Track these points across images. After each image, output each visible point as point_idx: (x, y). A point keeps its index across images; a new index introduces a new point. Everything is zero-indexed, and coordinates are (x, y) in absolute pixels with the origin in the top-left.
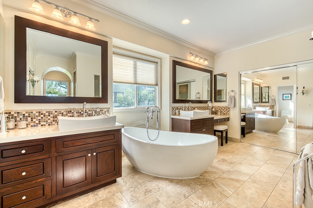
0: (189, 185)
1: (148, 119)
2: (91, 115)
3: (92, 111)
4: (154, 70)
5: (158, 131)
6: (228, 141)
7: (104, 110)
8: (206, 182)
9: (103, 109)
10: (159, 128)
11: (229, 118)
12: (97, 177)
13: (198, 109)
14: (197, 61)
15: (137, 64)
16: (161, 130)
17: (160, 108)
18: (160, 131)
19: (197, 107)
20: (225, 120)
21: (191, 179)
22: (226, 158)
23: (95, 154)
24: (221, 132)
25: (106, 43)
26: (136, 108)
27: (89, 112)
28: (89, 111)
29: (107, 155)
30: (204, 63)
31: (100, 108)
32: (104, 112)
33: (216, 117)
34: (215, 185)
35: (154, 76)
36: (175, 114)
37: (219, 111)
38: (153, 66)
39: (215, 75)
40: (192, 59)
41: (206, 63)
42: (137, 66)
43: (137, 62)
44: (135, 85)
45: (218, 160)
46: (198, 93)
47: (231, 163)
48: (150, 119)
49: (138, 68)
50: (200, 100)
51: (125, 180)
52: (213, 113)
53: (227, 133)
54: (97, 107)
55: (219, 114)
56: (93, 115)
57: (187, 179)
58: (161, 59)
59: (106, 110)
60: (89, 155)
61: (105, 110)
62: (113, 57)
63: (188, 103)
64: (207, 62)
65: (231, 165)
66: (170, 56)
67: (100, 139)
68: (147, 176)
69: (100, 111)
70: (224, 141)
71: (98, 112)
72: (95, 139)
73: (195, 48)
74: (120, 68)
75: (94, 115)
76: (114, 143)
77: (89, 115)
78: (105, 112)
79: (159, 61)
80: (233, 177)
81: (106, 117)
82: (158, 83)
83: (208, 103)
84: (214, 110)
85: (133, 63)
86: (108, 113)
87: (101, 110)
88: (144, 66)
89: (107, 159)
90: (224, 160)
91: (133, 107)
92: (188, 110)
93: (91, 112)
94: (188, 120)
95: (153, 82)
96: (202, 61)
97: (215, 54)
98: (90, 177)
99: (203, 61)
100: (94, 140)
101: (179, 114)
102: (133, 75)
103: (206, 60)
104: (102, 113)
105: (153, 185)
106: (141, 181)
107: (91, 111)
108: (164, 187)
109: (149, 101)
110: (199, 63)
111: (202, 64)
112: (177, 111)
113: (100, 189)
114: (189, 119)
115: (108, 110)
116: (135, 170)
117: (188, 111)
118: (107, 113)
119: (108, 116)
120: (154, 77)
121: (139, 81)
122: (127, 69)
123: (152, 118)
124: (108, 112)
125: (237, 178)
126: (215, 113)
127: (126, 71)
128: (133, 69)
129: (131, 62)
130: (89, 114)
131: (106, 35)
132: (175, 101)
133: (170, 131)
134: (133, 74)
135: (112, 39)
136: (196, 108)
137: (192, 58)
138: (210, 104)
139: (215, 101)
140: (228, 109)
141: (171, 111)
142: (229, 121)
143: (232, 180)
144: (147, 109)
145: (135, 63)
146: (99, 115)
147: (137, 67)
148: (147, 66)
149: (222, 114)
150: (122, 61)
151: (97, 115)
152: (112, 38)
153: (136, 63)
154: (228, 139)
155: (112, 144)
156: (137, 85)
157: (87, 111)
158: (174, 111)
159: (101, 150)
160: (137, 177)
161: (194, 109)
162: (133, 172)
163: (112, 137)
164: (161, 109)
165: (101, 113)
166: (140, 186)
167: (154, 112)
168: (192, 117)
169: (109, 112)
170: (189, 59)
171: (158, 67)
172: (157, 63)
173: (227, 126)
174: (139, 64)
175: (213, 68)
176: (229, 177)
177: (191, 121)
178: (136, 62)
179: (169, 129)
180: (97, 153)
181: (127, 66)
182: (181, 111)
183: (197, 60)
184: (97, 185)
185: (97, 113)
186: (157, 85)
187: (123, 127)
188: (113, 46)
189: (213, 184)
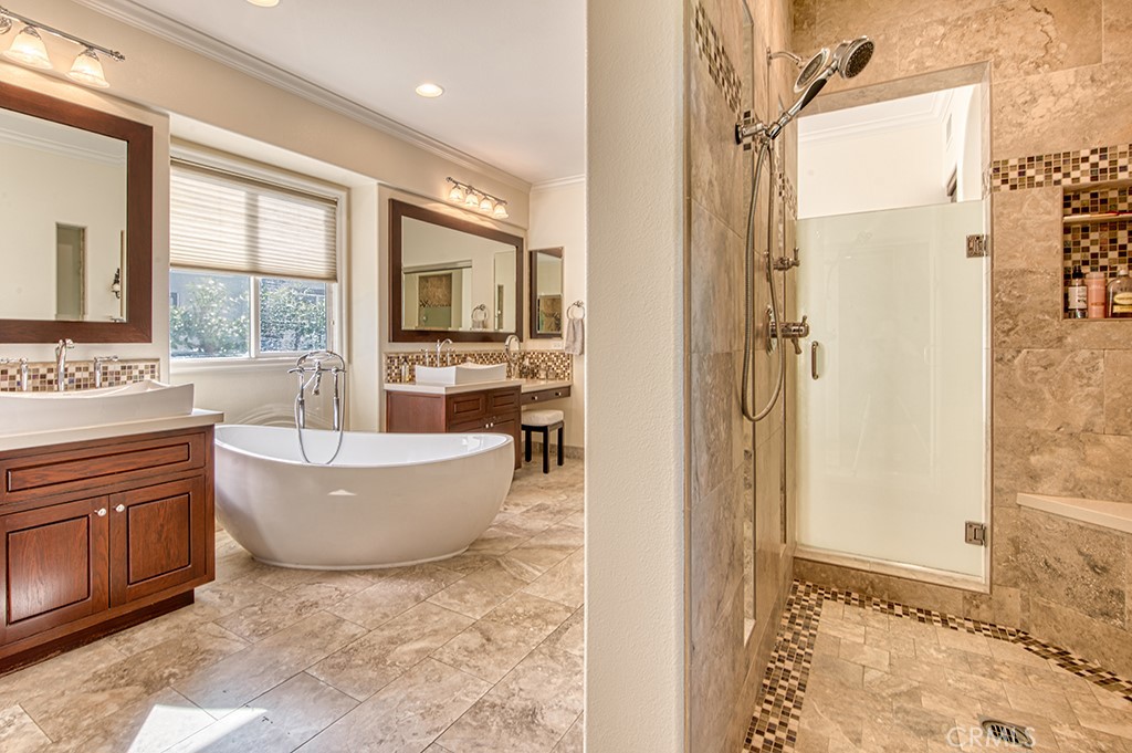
0: (431, 575)
1: (302, 396)
2: (86, 386)
3: (91, 369)
4: (323, 228)
5: (339, 433)
6: (565, 460)
7: (136, 367)
8: (482, 561)
9: (133, 364)
10: (344, 426)
11: (569, 387)
12: (128, 583)
13: (476, 362)
14: (471, 205)
15: (260, 204)
16: (348, 430)
17: (345, 359)
18: (345, 434)
19: (472, 356)
20: (557, 394)
21: (440, 561)
22: (548, 501)
23: (121, 508)
24: (544, 429)
25: (148, 130)
26: (257, 357)
27: (78, 375)
28: (78, 369)
29: (162, 512)
30: (491, 212)
31: (121, 361)
32: (136, 373)
33: (527, 386)
34: (503, 565)
35: (323, 246)
36: (399, 378)
37: (543, 366)
38: (319, 213)
39: (531, 253)
40: (452, 199)
41: (501, 212)
42: (261, 210)
43: (260, 198)
44: (252, 278)
45: (525, 509)
46: (482, 308)
47: (559, 512)
48: (310, 396)
49: (266, 219)
50: (484, 330)
51: (225, 594)
52: (524, 373)
53: (561, 432)
54: (111, 355)
55: (542, 376)
56: (94, 386)
57: (429, 563)
58: (348, 189)
59: (146, 367)
60: (102, 512)
61: (142, 366)
62: (172, 178)
63: (441, 341)
64: (504, 211)
65: (558, 516)
66: (380, 184)
67: (139, 460)
68: (301, 572)
69: (119, 369)
70: (553, 460)
71: (112, 373)
72: (122, 459)
73: (465, 164)
74: (194, 216)
75: (98, 385)
76: (190, 473)
77: (78, 387)
78: (141, 372)
79: (342, 195)
80: (553, 542)
81: (149, 390)
82: (338, 273)
83: (507, 343)
84: (527, 364)
85: (243, 200)
86: (153, 377)
87: (123, 368)
88: (285, 210)
89: (162, 526)
90: (541, 508)
91: (245, 356)
92: (444, 363)
93: (86, 375)
94: (438, 397)
95: (321, 268)
96: (486, 206)
97: (530, 185)
98: (103, 585)
99: (491, 207)
100: (119, 465)
101: (412, 380)
102: (243, 243)
103: (500, 202)
104: (130, 378)
105: (323, 590)
106: (282, 588)
107: (86, 369)
108: (358, 589)
109: (300, 331)
110: (480, 211)
111: (489, 215)
112: (405, 369)
113: (138, 626)
114: (443, 392)
115: (153, 367)
116: (258, 562)
117: (442, 366)
118: (147, 377)
119: (155, 385)
120: (323, 251)
121: (266, 263)
122: (220, 221)
123: (317, 392)
124: (153, 372)
125: (563, 542)
126: (531, 373)
127: (219, 228)
128: (243, 221)
129: (237, 195)
130: (79, 380)
131: (145, 104)
132: (398, 334)
133: (380, 432)
134: (243, 238)
135: (167, 116)
136: (469, 358)
137: (455, 195)
138: (514, 345)
139: (533, 335)
140: (566, 358)
141: (385, 367)
142: (569, 395)
143: (552, 548)
144: (300, 362)
145: (252, 199)
146: (118, 384)
147: (260, 215)
148: (296, 212)
149: (551, 377)
150: (203, 192)
151: (111, 384)
152: (169, 112)
153: (256, 200)
154: (565, 451)
155: (180, 475)
156: (260, 278)
157: (69, 371)
158: (394, 368)
159: (142, 495)
160: (265, 580)
161: (464, 360)
162: (252, 570)
163: (181, 453)
164: (350, 361)
165: (123, 378)
166: (279, 599)
167: (323, 373)
168: (453, 384)
169: (156, 374)
170: (444, 197)
171: (338, 218)
172: (336, 203)
173: (561, 413)
174: (267, 201)
175: (526, 230)
176: (544, 542)
177: (449, 398)
178: (257, 195)
179: (377, 428)
180: (128, 507)
181: (220, 209)
182: (416, 367)
183: (471, 201)
184: (127, 609)
185: (112, 379)
186: (334, 278)
187: (220, 418)
188: (172, 136)
189: (498, 564)
